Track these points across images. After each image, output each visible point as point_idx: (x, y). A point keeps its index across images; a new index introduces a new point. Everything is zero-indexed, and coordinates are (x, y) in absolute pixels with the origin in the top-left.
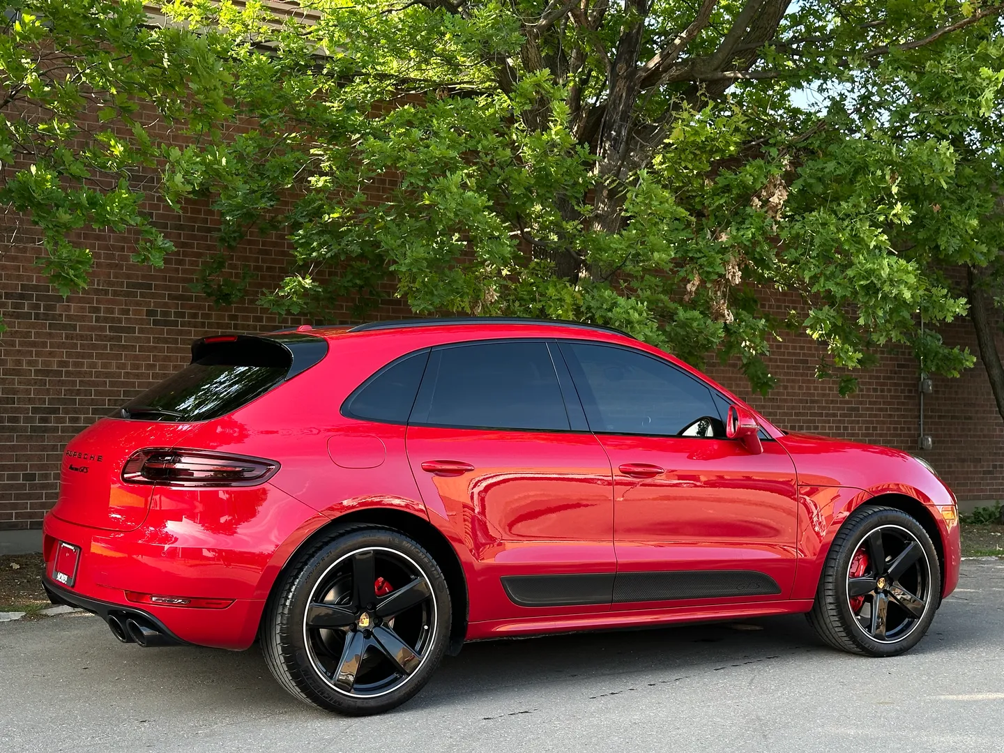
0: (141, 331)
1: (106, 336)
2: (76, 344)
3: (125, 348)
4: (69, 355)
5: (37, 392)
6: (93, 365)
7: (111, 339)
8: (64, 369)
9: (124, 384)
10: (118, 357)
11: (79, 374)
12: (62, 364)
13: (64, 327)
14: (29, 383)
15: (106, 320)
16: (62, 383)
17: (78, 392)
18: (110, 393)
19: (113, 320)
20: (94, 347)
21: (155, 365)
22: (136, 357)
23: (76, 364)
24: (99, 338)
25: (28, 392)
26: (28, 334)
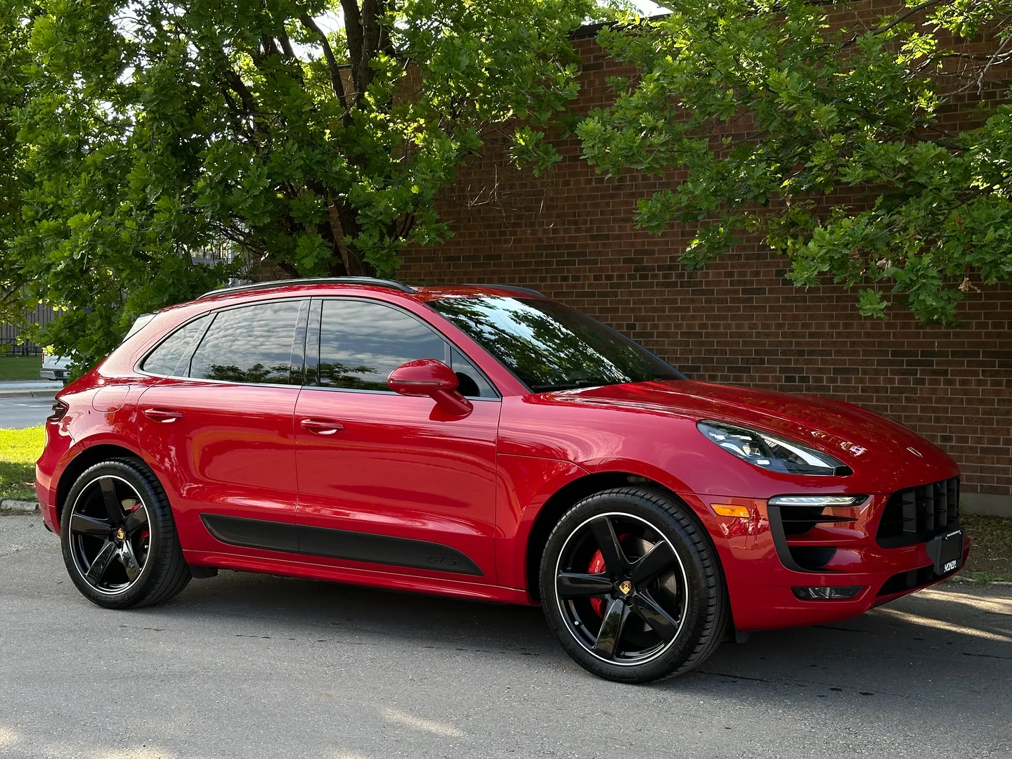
0: (771, 291)
1: (738, 298)
2: (714, 307)
3: (756, 308)
4: (708, 318)
5: (683, 352)
6: (727, 327)
7: (743, 301)
8: (704, 331)
9: (755, 343)
10: (751, 317)
11: (716, 335)
12: (703, 326)
13: (703, 292)
14: (676, 344)
15: (739, 283)
16: (702, 344)
17: (716, 352)
18: (742, 352)
19: (745, 282)
20: (729, 309)
21: (784, 324)
22: (766, 317)
23: (714, 326)
24: (733, 300)
25: (675, 352)
26: (675, 301)
